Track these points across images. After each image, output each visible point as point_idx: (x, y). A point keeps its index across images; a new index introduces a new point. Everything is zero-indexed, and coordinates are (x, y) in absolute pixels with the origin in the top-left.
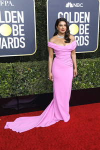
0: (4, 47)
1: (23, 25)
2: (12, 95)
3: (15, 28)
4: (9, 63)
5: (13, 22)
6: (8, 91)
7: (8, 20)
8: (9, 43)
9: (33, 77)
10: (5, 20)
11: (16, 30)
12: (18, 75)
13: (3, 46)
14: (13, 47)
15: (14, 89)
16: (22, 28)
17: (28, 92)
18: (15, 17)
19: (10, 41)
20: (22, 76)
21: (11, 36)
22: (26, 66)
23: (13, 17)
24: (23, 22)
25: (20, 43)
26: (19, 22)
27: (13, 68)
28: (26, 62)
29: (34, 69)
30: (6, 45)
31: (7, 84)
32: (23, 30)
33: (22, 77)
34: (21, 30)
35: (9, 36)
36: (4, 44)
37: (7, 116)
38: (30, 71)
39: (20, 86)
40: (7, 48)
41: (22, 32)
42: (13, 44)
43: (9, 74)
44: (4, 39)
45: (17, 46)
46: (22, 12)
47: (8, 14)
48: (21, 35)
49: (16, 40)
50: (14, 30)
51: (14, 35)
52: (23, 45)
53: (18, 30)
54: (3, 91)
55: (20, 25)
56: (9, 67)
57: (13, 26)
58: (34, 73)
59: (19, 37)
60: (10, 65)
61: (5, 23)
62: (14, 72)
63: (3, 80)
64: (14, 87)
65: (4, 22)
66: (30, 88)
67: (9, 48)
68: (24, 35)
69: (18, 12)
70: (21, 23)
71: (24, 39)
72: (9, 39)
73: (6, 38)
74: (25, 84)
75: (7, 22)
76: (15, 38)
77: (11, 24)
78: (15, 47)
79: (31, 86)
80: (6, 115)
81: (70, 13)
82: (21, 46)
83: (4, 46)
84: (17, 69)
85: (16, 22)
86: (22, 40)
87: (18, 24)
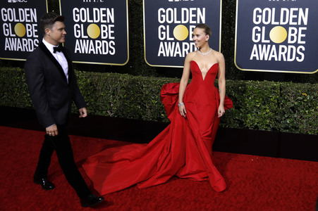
0: (273, 59)
1: (305, 28)
2: (273, 129)
3: (293, 32)
4: (276, 81)
5: (291, 23)
6: (268, 121)
7: (284, 21)
8: (280, 53)
9: (310, 107)
10: (279, 21)
11: (293, 35)
12: (287, 100)
13: (271, 56)
14: (285, 60)
15: (277, 121)
16: (303, 32)
17: (298, 128)
18: (296, 16)
19: (283, 50)
20: (292, 103)
21: (285, 43)
22: (300, 88)
23: (292, 16)
24: (306, 23)
25: (297, 55)
26: (299, 23)
27: (281, 90)
28: (301, 82)
29: (313, 95)
30: (275, 56)
31: (268, 111)
32: (304, 35)
33: (292, 105)
35: (282, 44)
36: (273, 54)
37: (261, 157)
38: (306, 97)
39: (288, 118)
40: (276, 59)
41: (302, 39)
42: (286, 55)
43: (273, 97)
44: (274, 46)
45: (291, 58)
46: (307, 10)
47: (285, 12)
48: (299, 42)
49: (292, 49)
50: (290, 35)
51: (289, 42)
52: (300, 58)
53: (297, 35)
54: (261, 120)
55: (301, 29)
56: (274, 88)
57: (290, 29)
58: (311, 101)
59: (296, 45)
60: (277, 84)
61: (279, 25)
62: (281, 96)
63: (264, 104)
64: (278, 117)
65: (277, 23)
66: (302, 123)
67: (280, 60)
68: (304, 42)
70: (302, 25)
71: (304, 49)
72: (281, 47)
73: (277, 46)
74: (296, 116)
75: (282, 23)
76: (290, 47)
77: (287, 27)
78: (289, 60)
79: (305, 121)
80: (260, 155)
82: (297, 58)
83: (273, 56)
84: (286, 92)
85: (295, 23)
86: (301, 50)
87: (297, 27)
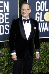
34: (6, 18)
69: (4, 2)
81: (46, 2)
